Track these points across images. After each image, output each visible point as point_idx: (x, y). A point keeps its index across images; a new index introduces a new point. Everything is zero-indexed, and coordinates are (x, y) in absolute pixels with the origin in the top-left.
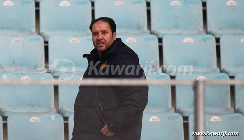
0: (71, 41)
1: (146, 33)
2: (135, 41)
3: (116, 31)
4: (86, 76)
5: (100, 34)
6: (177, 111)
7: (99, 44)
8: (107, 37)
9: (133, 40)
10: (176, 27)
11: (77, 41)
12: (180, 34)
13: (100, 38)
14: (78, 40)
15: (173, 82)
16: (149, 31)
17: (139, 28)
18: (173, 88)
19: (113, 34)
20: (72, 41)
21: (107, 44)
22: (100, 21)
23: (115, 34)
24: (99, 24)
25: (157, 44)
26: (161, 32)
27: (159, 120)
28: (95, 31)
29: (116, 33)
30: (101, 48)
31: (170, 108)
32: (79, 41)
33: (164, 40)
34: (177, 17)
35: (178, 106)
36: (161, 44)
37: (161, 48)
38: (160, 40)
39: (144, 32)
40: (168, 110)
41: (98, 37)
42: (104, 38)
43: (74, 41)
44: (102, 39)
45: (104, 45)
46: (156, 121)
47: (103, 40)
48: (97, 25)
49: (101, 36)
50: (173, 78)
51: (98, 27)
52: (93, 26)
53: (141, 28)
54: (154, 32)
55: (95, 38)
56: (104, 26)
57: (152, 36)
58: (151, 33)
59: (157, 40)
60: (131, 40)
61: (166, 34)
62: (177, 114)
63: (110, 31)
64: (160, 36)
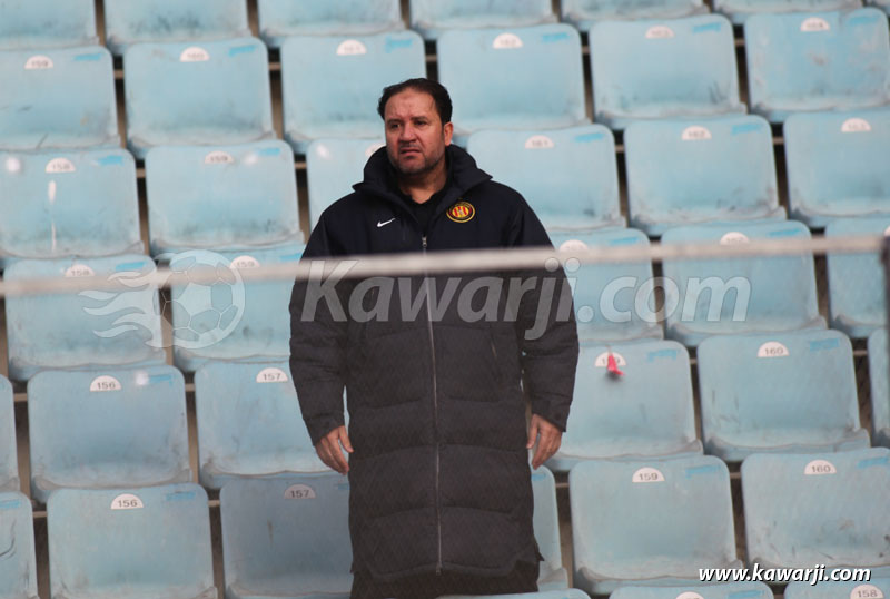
0: (529, 144)
1: (738, 111)
2: (708, 135)
3: (452, 118)
4: (310, 254)
5: (409, 125)
6: (833, 324)
7: (404, 152)
8: (428, 134)
9: (703, 133)
10: (821, 90)
11: (546, 143)
12: (831, 110)
13: (408, 135)
14: (547, 141)
15: (819, 244)
16: (744, 107)
17: (715, 98)
18: (821, 261)
19: (443, 125)
20: (533, 143)
21: (427, 153)
22: (409, 91)
23: (448, 129)
24: (405, 98)
25: (768, 141)
26: (778, 107)
27: (786, 353)
28: (396, 118)
29: (451, 125)
30: (411, 162)
31: (813, 317)
32: (550, 144)
33: (787, 130)
34: (820, 62)
35: (836, 311)
36: (779, 141)
37: (780, 152)
38: (777, 130)
39: (730, 110)
40: (809, 323)
41: (402, 134)
42: (418, 138)
43: (539, 143)
44: (414, 141)
45: (419, 155)
46: (777, 355)
47: (418, 142)
48: (401, 101)
49: (410, 132)
50: (818, 232)
51: (404, 105)
52: (388, 104)
53: (723, 98)
54: (758, 106)
55: (395, 136)
56: (419, 104)
57: (755, 119)
58: (751, 111)
59: (768, 130)
60: (695, 134)
61: (791, 112)
62: (836, 334)
63: (434, 117)
64: (777, 119)
